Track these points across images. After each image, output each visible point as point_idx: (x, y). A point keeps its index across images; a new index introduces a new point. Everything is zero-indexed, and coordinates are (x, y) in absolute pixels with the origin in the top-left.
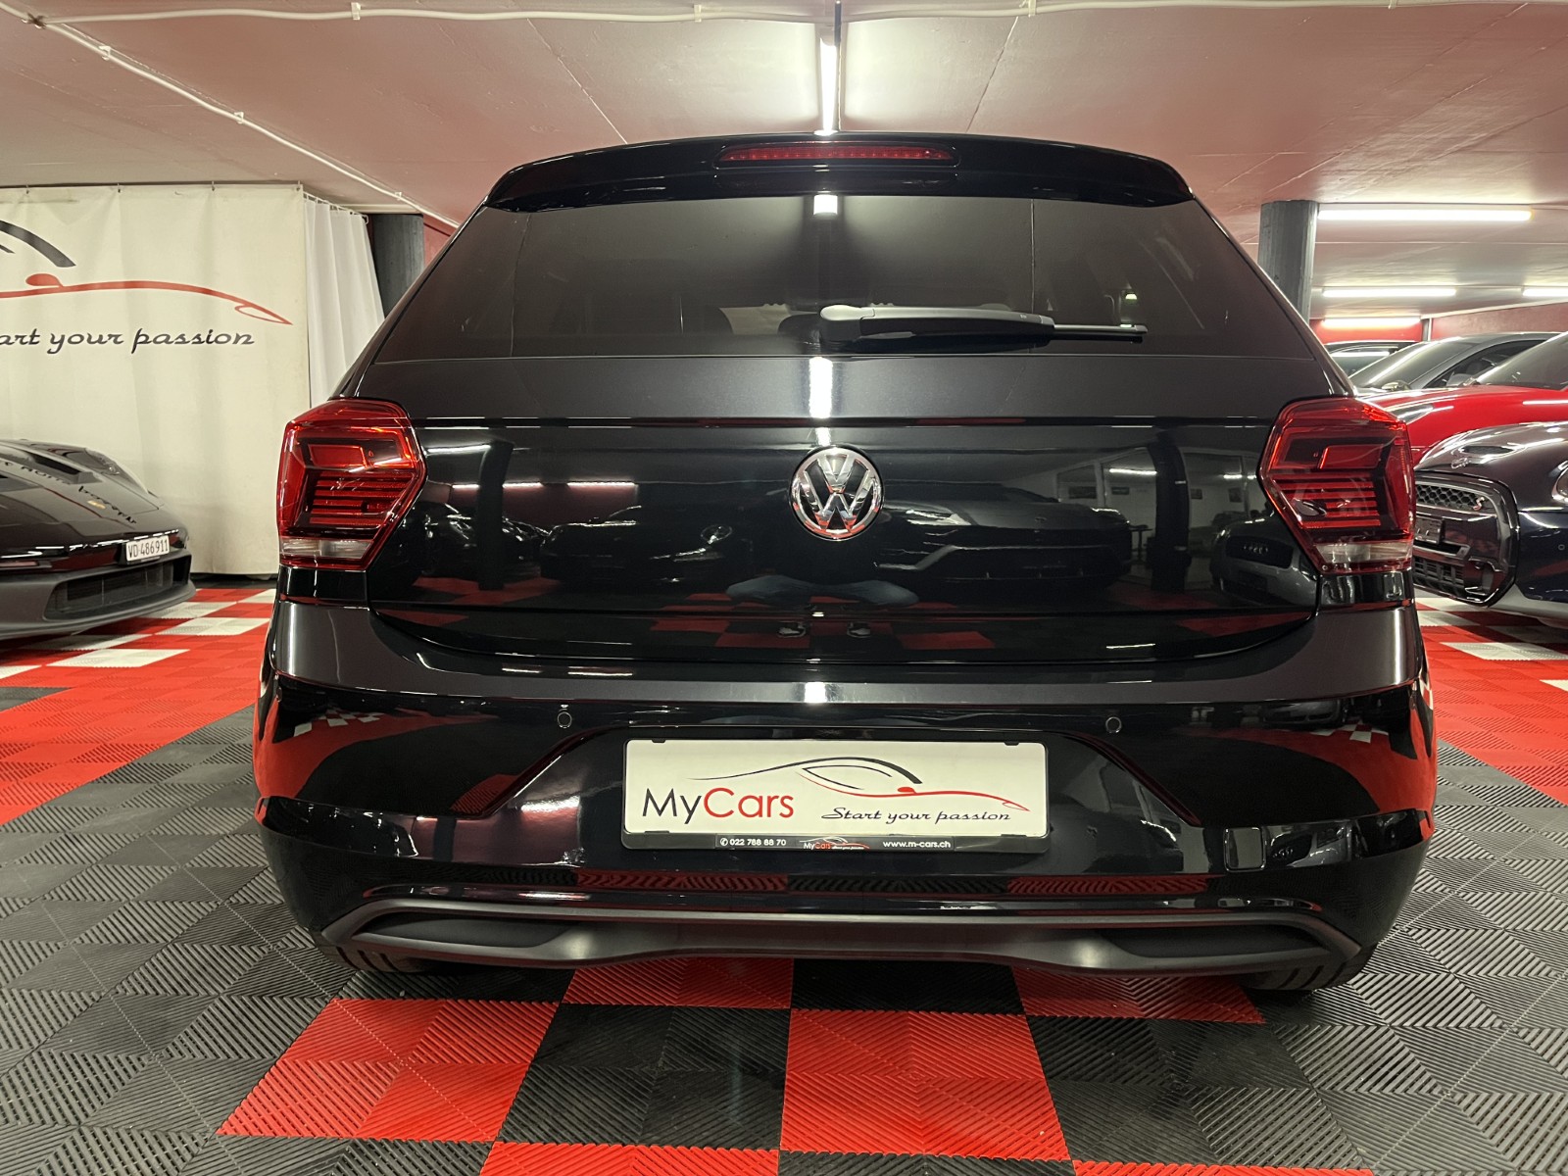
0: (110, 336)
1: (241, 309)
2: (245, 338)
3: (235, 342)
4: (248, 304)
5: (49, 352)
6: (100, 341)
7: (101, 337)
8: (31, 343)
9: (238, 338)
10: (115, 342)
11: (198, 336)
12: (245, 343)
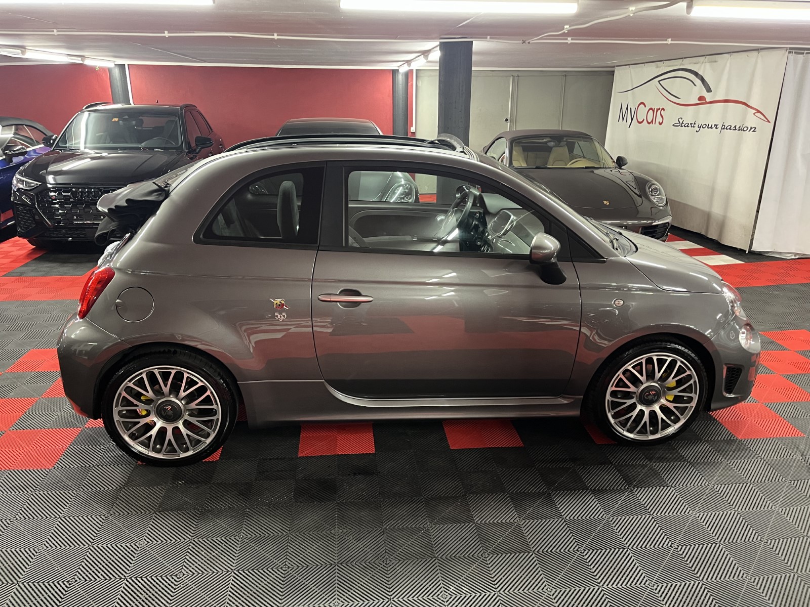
0: (715, 125)
1: (756, 114)
2: (754, 129)
3: (749, 131)
4: (759, 112)
5: (697, 131)
6: (711, 128)
7: (712, 125)
8: (694, 127)
9: (751, 128)
10: (716, 128)
11: (740, 127)
12: (754, 131)
